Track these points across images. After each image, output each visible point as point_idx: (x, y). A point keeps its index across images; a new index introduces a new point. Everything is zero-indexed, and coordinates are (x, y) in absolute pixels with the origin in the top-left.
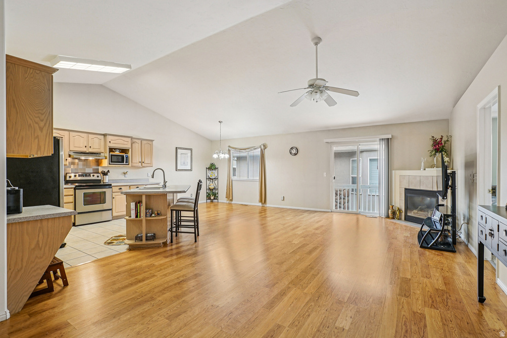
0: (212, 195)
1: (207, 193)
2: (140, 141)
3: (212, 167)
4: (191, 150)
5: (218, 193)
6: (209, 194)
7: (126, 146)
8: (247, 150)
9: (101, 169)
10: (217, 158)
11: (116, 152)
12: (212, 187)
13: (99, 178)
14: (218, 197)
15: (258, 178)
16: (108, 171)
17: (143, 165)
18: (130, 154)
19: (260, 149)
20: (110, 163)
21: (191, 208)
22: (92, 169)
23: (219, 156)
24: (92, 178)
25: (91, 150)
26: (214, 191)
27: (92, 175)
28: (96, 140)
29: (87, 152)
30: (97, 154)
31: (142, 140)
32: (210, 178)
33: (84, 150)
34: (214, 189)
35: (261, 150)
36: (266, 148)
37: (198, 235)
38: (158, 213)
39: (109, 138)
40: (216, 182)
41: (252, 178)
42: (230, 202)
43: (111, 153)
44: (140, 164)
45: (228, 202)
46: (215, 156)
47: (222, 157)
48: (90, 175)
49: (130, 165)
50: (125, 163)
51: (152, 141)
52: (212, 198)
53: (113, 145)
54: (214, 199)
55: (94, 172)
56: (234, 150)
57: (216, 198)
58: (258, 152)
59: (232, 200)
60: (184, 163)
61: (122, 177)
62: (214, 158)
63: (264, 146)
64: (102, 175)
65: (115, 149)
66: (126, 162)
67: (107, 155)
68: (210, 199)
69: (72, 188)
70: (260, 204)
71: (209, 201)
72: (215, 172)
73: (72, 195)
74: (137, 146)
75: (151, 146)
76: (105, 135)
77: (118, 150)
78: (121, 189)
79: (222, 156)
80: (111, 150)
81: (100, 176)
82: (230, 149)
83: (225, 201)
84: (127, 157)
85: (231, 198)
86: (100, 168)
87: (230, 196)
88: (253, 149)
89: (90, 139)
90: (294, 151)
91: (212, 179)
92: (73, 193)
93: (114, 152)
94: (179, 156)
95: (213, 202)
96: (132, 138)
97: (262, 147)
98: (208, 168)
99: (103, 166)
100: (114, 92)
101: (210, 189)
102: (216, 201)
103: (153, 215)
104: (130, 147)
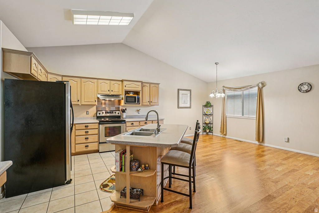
0: (208, 128)
1: (203, 126)
2: (149, 84)
3: (208, 105)
4: (190, 90)
5: (212, 127)
6: (205, 128)
7: (139, 89)
8: (243, 89)
9: (121, 108)
10: (213, 97)
11: (131, 94)
12: (207, 122)
13: (120, 115)
14: (212, 130)
15: (255, 116)
16: (126, 109)
17: (151, 104)
18: (140, 96)
19: (257, 88)
20: (126, 103)
21: (186, 163)
22: (115, 107)
23: (215, 95)
24: (114, 114)
25: (112, 93)
26: (209, 125)
27: (114, 112)
28: (116, 85)
29: (110, 94)
30: (117, 96)
31: (150, 83)
32: (206, 114)
33: (108, 93)
34: (209, 123)
35: (259, 88)
36: (264, 86)
37: (194, 191)
38: (145, 167)
39: (125, 83)
40: (211, 118)
41: (248, 116)
42: (224, 136)
43: (127, 95)
44: (149, 103)
45: (222, 136)
46: (212, 95)
47: (219, 97)
48: (113, 112)
49: (141, 105)
50: (136, 103)
51: (158, 84)
52: (208, 131)
53: (128, 89)
54: (209, 132)
55: (117, 110)
56: (228, 89)
57: (211, 131)
58: (255, 90)
59: (226, 135)
60: (184, 102)
61: (136, 114)
62: (211, 97)
63: (262, 84)
64: (121, 112)
65: (130, 92)
66: (138, 102)
67: (124, 97)
68: (206, 132)
69: (97, 123)
70: (257, 143)
71: (205, 133)
72: (211, 109)
73: (97, 129)
74: (146, 89)
75: (158, 88)
76: (122, 81)
77: (132, 93)
78: (133, 124)
79: (218, 95)
80: (127, 92)
81: (120, 113)
82: (224, 89)
83: (219, 135)
84: (138, 99)
85: (225, 133)
86: (120, 106)
87: (224, 130)
88: (249, 87)
89: (112, 84)
90: (305, 88)
91: (208, 115)
92: (97, 127)
93: (129, 94)
94: (180, 96)
95: (208, 134)
96: (142, 83)
97: (260, 85)
98: (204, 106)
99: (122, 105)
100: (131, 48)
101: (205, 123)
102: (212, 133)
103: (140, 170)
104: (141, 90)
